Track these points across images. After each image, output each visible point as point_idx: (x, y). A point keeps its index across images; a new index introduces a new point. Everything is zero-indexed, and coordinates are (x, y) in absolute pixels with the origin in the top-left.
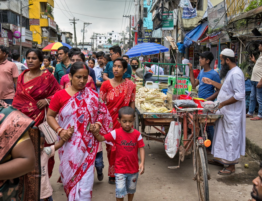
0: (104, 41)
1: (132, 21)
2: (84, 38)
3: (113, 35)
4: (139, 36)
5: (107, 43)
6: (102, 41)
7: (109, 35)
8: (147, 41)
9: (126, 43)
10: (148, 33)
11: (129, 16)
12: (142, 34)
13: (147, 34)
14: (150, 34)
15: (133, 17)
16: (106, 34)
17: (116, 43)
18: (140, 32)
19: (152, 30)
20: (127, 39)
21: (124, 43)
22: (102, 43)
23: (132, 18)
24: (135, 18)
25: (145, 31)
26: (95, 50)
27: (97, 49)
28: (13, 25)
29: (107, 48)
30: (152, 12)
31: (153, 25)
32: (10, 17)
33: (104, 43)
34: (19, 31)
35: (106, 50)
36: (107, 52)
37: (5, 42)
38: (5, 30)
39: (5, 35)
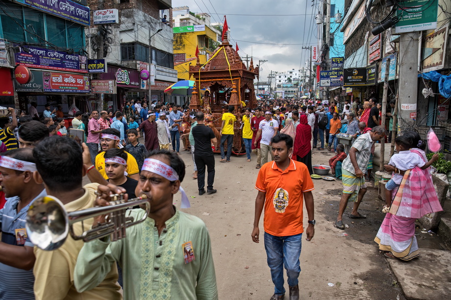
0: (283, 80)
1: (313, 52)
3: (294, 73)
4: (323, 68)
5: (287, 82)
6: (282, 80)
7: (289, 74)
8: (336, 75)
9: (307, 81)
10: (337, 63)
11: (310, 47)
12: (327, 65)
13: (335, 65)
14: (340, 65)
15: (315, 48)
16: (287, 72)
17: (297, 82)
18: (325, 62)
19: (343, 57)
20: (307, 76)
21: (305, 82)
23: (313, 49)
24: (317, 49)
25: (332, 60)
26: (274, 89)
27: (276, 88)
28: (141, 63)
29: (286, 87)
30: (343, 30)
31: (346, 50)
32: (138, 52)
33: (284, 82)
34: (148, 70)
35: (286, 89)
36: (286, 91)
37: (110, 87)
38: (124, 70)
39: (123, 77)
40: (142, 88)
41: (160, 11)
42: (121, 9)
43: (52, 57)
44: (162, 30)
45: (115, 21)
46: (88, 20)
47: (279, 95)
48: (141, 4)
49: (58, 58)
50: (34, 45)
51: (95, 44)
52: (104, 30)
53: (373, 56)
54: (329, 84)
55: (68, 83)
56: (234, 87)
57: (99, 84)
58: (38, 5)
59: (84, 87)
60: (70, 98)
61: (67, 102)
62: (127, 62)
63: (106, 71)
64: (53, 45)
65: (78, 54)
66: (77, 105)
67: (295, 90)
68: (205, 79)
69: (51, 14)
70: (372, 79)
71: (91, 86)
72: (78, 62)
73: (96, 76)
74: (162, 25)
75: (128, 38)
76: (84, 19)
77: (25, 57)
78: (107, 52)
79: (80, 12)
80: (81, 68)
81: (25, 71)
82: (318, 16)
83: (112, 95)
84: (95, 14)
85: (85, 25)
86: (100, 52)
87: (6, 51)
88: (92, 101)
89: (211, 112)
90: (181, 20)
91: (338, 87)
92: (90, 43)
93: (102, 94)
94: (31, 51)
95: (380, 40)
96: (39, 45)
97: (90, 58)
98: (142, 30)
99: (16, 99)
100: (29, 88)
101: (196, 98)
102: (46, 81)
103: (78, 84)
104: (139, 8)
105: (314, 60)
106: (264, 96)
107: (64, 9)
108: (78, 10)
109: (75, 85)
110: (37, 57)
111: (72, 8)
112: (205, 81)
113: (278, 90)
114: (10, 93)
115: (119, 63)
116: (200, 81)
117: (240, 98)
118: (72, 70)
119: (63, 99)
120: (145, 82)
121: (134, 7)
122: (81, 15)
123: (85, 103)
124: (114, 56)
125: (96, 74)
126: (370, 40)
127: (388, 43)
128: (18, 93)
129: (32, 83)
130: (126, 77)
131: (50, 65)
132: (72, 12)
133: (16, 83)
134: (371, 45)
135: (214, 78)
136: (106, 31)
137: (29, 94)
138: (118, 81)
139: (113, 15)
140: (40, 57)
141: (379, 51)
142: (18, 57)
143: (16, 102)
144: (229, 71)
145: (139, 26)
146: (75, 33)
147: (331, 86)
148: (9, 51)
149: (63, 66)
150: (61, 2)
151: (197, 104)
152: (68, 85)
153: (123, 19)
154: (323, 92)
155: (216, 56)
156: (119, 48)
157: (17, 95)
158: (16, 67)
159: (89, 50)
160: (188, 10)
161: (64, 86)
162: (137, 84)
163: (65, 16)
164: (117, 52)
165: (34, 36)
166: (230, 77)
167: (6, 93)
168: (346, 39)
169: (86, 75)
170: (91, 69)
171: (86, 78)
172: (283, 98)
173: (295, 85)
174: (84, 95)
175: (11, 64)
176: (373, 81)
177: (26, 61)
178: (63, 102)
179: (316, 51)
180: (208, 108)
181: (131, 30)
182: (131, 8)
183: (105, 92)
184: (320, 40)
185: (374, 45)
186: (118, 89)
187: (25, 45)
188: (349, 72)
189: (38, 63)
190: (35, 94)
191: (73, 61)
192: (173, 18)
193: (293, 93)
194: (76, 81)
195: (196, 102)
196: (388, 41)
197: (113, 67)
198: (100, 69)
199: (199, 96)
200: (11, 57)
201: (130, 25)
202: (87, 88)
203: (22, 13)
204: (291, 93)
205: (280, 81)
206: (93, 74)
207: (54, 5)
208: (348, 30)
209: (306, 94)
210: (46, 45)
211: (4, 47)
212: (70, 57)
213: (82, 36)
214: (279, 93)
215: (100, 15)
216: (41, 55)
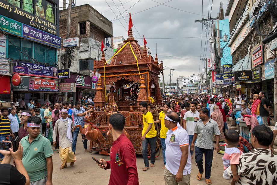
0: (187, 82)
1: (208, 62)
2: (171, 80)
3: (194, 77)
4: (217, 72)
5: (190, 83)
7: (191, 77)
8: (227, 76)
9: (204, 82)
10: (227, 68)
11: (205, 59)
12: (220, 70)
14: (229, 69)
16: (189, 76)
17: (197, 83)
18: (218, 68)
19: (231, 64)
20: (204, 79)
21: (203, 82)
22: (186, 83)
23: (208, 60)
25: (224, 66)
26: (181, 88)
27: (182, 87)
28: (92, 72)
29: (190, 86)
30: (230, 46)
31: (233, 59)
32: (90, 65)
33: (188, 83)
34: (97, 76)
35: (189, 88)
36: (190, 89)
37: (72, 87)
38: (81, 76)
39: (80, 81)
40: (92, 88)
41: (106, 39)
42: (81, 38)
43: (36, 69)
44: (106, 50)
45: (76, 45)
46: (60, 45)
47: (185, 92)
48: (93, 34)
49: (39, 69)
50: (25, 61)
51: (63, 60)
52: (69, 51)
53: (256, 62)
54: (223, 83)
55: (44, 85)
56: (143, 81)
57: (65, 85)
58: (30, 37)
59: (54, 88)
60: (45, 95)
61: (43, 97)
62: (83, 71)
63: (70, 77)
64: (37, 61)
65: (52, 66)
66: (50, 100)
67: (196, 88)
68: (111, 74)
69: (37, 42)
70: (257, 78)
71: (59, 87)
72: (52, 71)
73: (63, 81)
74: (107, 47)
75: (84, 56)
76: (57, 44)
77: (19, 69)
78: (70, 65)
79: (55, 40)
80: (53, 75)
81: (18, 77)
82: (211, 38)
83: (73, 93)
84: (64, 41)
85: (57, 48)
86: (66, 65)
87: (8, 65)
88: (59, 97)
89: (118, 110)
90: (119, 45)
91: (229, 85)
92: (60, 59)
93: (66, 92)
94: (23, 65)
95: (261, 50)
96: (28, 61)
97: (60, 69)
98: (93, 50)
99: (12, 95)
100: (20, 88)
101: (100, 94)
102: (31, 83)
103: (51, 85)
104: (92, 37)
105: (209, 67)
106: (175, 93)
107: (45, 39)
108: (54, 39)
109: (49, 86)
110: (26, 68)
111: (51, 38)
112: (111, 76)
113: (184, 88)
114: (8, 92)
115: (78, 72)
116: (105, 76)
117: (149, 94)
118: (48, 77)
119: (41, 95)
120: (95, 84)
121: (89, 36)
122: (56, 42)
123: (55, 98)
124: (75, 67)
125: (63, 79)
126: (252, 51)
127: (268, 51)
128: (13, 91)
129: (22, 85)
130: (82, 81)
131: (34, 74)
132: (50, 40)
133: (12, 86)
134: (254, 54)
135: (120, 73)
136: (70, 51)
137: (20, 92)
138: (77, 84)
139: (75, 41)
140: (29, 68)
141: (262, 57)
142: (15, 69)
143: (11, 98)
144: (136, 65)
145: (92, 48)
146: (51, 53)
147: (224, 84)
148: (10, 65)
149: (42, 74)
150: (44, 35)
151: (102, 101)
152: (45, 86)
153: (82, 44)
154: (218, 89)
155: (122, 51)
156: (78, 62)
157: (12, 93)
158: (13, 75)
159: (59, 64)
160: (123, 38)
161: (42, 87)
162: (90, 85)
163: (46, 43)
164: (77, 65)
165: (26, 56)
166: (138, 72)
167: (5, 91)
168: (233, 52)
169: (57, 79)
170: (60, 76)
171: (56, 81)
172: (188, 94)
173: (195, 85)
174: (55, 93)
175: (10, 73)
176: (258, 79)
177: (19, 71)
178: (41, 98)
179: (210, 61)
180: (115, 105)
181: (87, 51)
182: (87, 37)
183: (68, 91)
184: (213, 54)
185: (257, 54)
186: (77, 89)
187: (20, 62)
188: (238, 73)
189: (27, 73)
190: (24, 92)
191: (49, 71)
192: (114, 44)
193: (195, 90)
194: (50, 83)
195: (100, 98)
196: (269, 50)
197: (74, 74)
198: (66, 76)
199: (104, 93)
200: (11, 69)
201: (86, 47)
202: (56, 88)
203: (20, 42)
204: (193, 90)
205: (185, 83)
206: (61, 79)
207: (39, 37)
208: (233, 45)
209: (204, 91)
210: (33, 61)
211: (7, 63)
212: (47, 68)
213: (55, 55)
214: (185, 90)
215: (67, 42)
216: (29, 67)
